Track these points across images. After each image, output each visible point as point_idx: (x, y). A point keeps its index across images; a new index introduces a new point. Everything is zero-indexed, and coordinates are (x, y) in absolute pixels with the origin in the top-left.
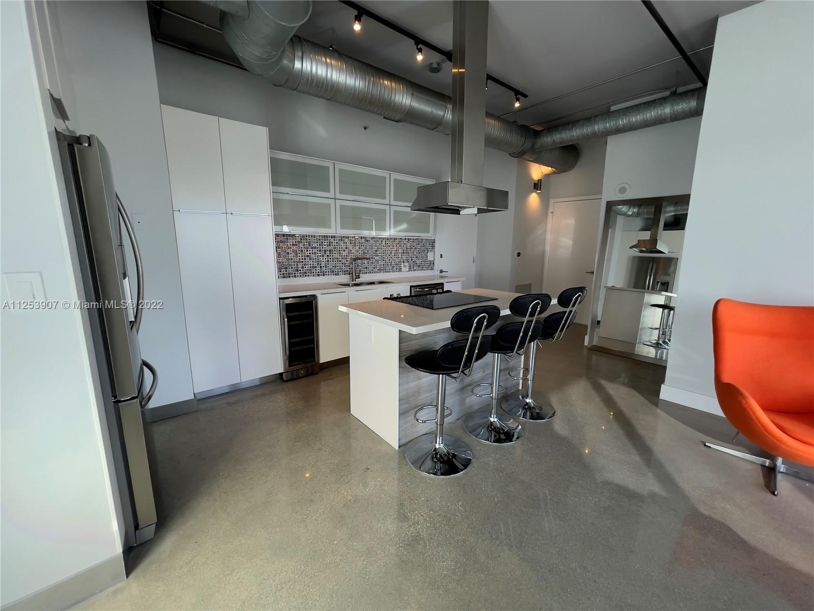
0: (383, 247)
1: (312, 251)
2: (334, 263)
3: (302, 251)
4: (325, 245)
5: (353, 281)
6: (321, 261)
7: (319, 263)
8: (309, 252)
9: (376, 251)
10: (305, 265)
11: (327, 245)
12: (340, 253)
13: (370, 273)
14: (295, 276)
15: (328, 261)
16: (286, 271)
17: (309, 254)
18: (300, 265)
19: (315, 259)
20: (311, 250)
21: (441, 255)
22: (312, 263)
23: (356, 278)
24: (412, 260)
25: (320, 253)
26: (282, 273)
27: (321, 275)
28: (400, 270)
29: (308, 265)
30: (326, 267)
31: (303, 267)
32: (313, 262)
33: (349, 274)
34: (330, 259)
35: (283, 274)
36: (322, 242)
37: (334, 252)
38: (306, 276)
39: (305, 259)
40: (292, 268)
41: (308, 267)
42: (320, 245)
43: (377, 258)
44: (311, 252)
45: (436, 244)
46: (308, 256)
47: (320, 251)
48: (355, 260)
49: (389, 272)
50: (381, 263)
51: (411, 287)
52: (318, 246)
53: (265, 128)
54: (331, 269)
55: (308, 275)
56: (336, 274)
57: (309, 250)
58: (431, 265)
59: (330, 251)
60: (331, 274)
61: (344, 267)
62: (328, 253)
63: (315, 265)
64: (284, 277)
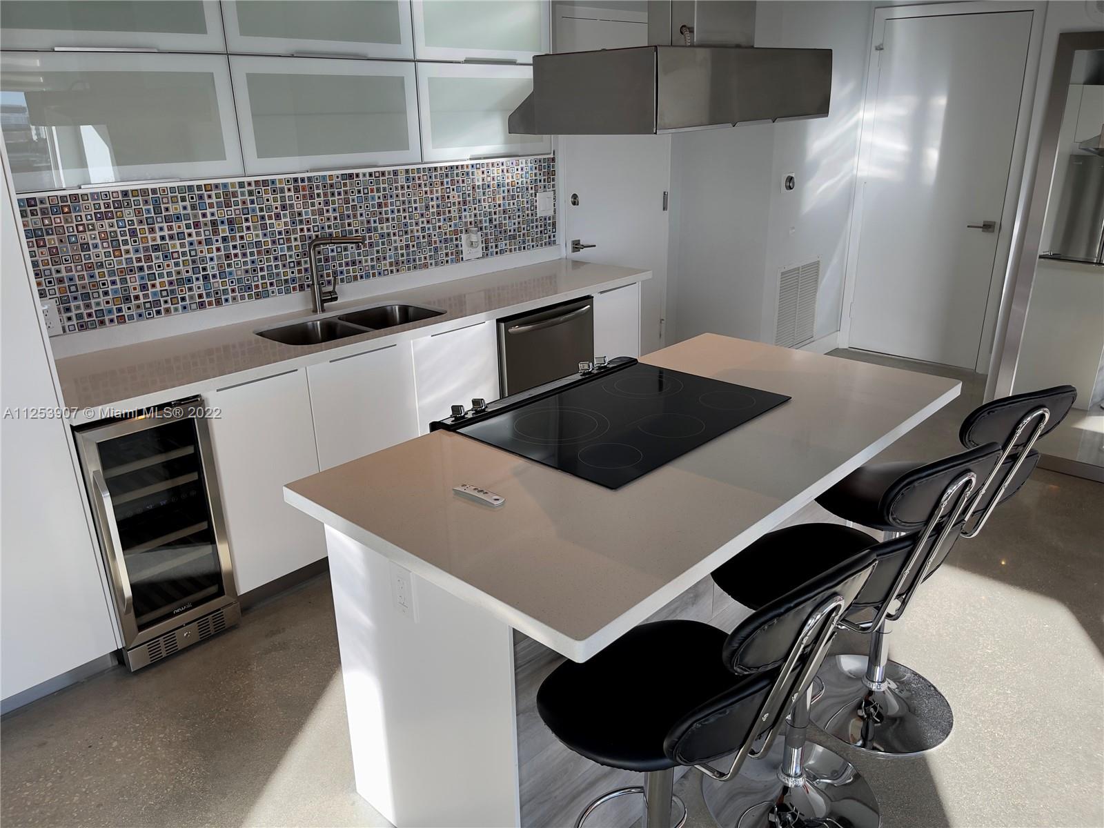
0: (400, 192)
1: (170, 228)
2: (249, 258)
3: (133, 233)
4: (211, 205)
5: (315, 311)
6: (203, 260)
7: (197, 265)
8: (159, 234)
9: (380, 205)
10: (152, 277)
11: (219, 205)
12: (264, 227)
13: (368, 276)
14: (122, 320)
15: (228, 257)
16: (88, 306)
17: (159, 242)
18: (134, 282)
19: (184, 254)
20: (165, 225)
21: (575, 196)
22: (173, 269)
23: (323, 301)
24: (491, 221)
25: (198, 234)
26: (73, 314)
27: (210, 303)
28: (458, 257)
29: (161, 276)
30: (222, 274)
31: (144, 287)
32: (177, 264)
33: (302, 288)
34: (235, 247)
35: (79, 316)
36: (201, 197)
37: (245, 225)
38: (158, 312)
39: (148, 259)
40: (106, 293)
41: (162, 284)
42: (193, 207)
43: (385, 228)
44: (166, 233)
45: (561, 168)
46: (156, 248)
47: (197, 225)
48: (315, 243)
49: (426, 266)
50: (398, 241)
51: (499, 321)
52: (189, 211)
54: (239, 280)
55: (167, 311)
56: (258, 296)
57: (157, 226)
58: (546, 231)
59: (230, 222)
60: (243, 298)
61: (281, 270)
62: (224, 230)
63: (185, 275)
64: (82, 327)
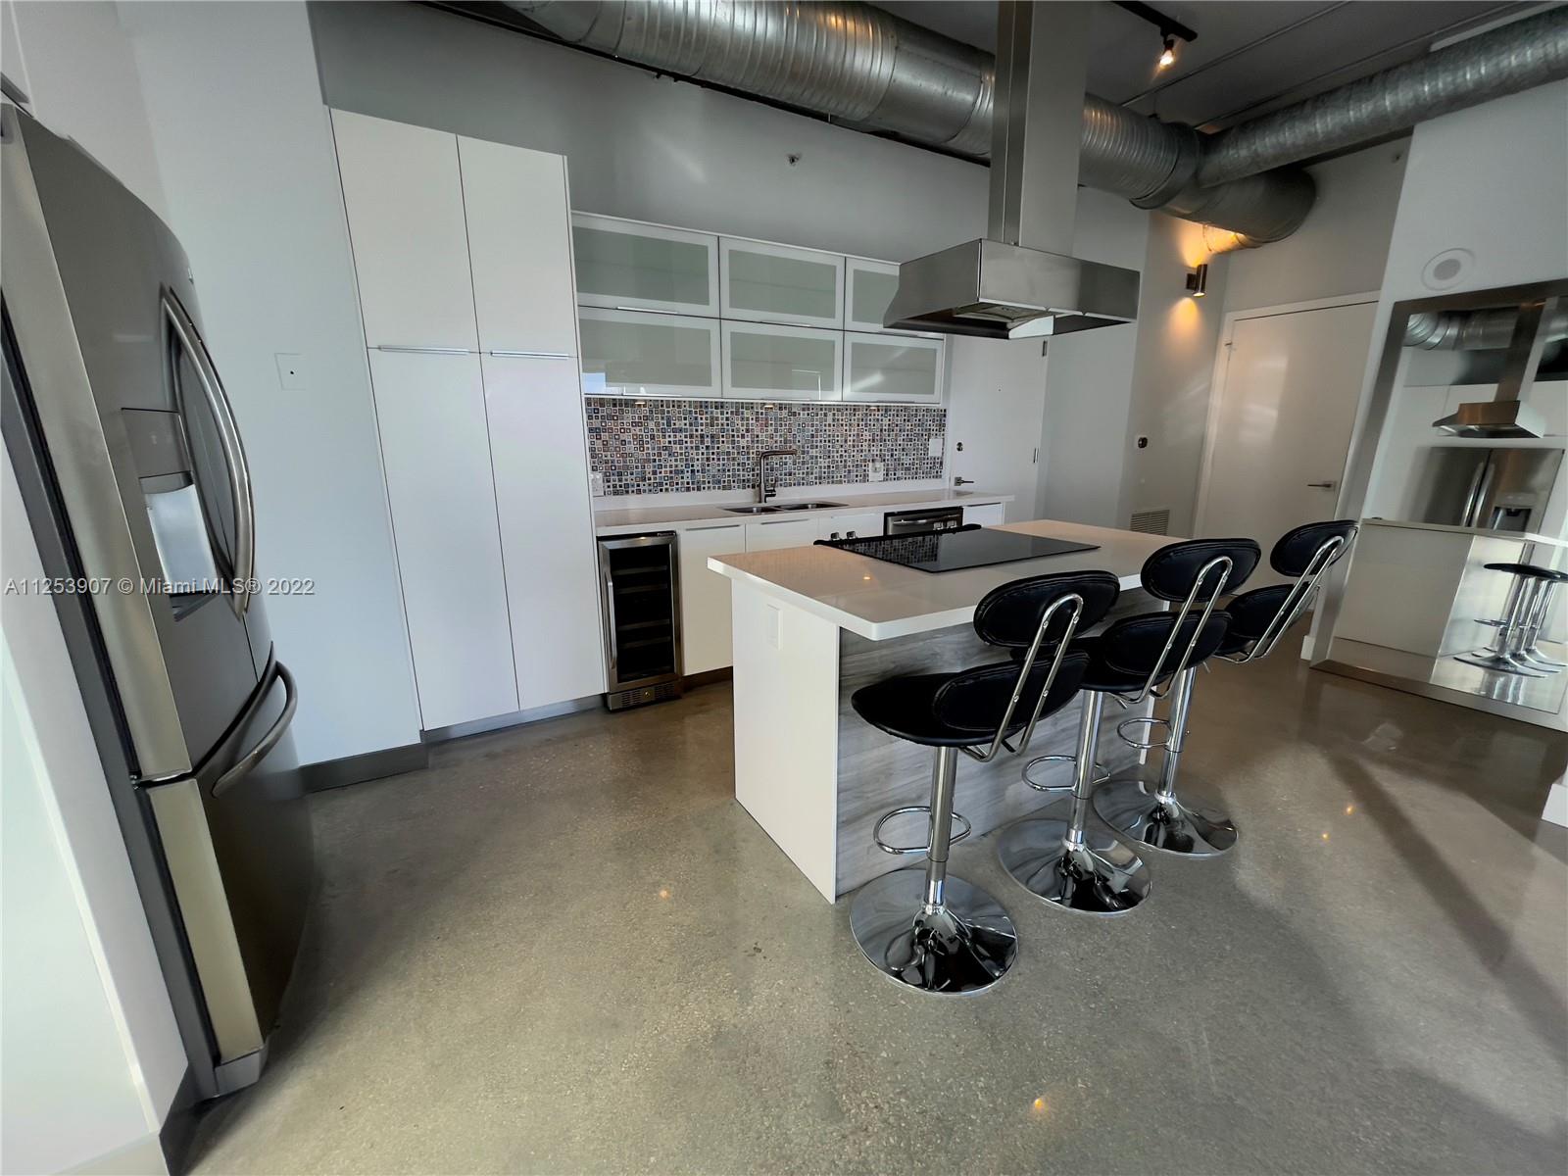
0: (827, 428)
1: (675, 436)
2: (721, 462)
3: (653, 437)
4: (702, 425)
5: (760, 502)
6: (692, 459)
7: (688, 462)
8: (668, 439)
9: (812, 436)
10: (660, 466)
11: (707, 424)
12: (733, 442)
13: (799, 484)
14: (639, 492)
15: (708, 459)
16: (620, 480)
17: (667, 444)
18: (649, 469)
19: (681, 454)
20: (672, 434)
21: (960, 444)
22: (674, 463)
23: (767, 496)
24: (892, 455)
25: (691, 442)
26: (611, 484)
27: (694, 489)
28: (865, 478)
29: (666, 467)
30: (703, 471)
31: (654, 473)
32: (676, 460)
33: (753, 487)
34: (713, 453)
35: (615, 486)
36: (696, 418)
37: (721, 439)
38: (661, 490)
39: (660, 454)
40: (632, 474)
41: (666, 472)
42: (691, 425)
43: (813, 452)
44: (672, 439)
45: (950, 421)
46: (666, 448)
47: (691, 436)
48: (765, 455)
49: (841, 482)
50: (823, 462)
51: (887, 515)
52: (688, 427)
53: (561, 156)
54: (714, 476)
55: (667, 490)
56: (724, 488)
57: (667, 434)
58: (935, 468)
59: (712, 436)
60: (714, 488)
61: (741, 473)
62: (708, 441)
63: (680, 468)
64: (616, 493)
